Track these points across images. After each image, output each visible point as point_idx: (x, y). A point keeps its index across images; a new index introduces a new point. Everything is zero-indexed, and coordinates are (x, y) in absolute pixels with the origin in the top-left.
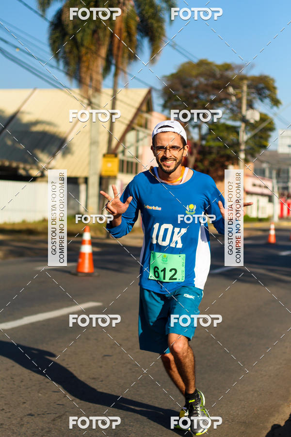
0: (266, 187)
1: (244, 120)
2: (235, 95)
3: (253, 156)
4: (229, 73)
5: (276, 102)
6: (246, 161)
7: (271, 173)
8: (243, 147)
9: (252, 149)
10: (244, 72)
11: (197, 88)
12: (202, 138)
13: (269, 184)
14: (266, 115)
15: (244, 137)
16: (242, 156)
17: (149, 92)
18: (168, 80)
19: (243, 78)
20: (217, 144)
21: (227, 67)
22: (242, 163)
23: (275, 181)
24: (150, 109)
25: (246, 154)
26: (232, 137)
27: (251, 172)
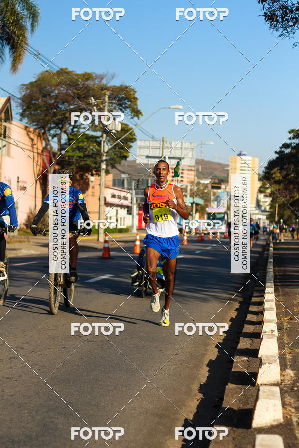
0: (125, 198)
1: (105, 130)
2: (97, 105)
3: (113, 167)
4: (90, 83)
5: (136, 113)
6: (107, 172)
7: (129, 184)
8: (104, 158)
9: (112, 159)
10: (104, 82)
11: (57, 96)
12: (62, 148)
13: (129, 196)
14: (126, 125)
15: (106, 147)
16: (104, 166)
17: (9, 100)
18: (27, 88)
19: (104, 88)
20: (78, 154)
21: (88, 77)
22: (103, 173)
23: (134, 192)
24: (9, 118)
25: (107, 165)
26: (93, 147)
27: (110, 183)
